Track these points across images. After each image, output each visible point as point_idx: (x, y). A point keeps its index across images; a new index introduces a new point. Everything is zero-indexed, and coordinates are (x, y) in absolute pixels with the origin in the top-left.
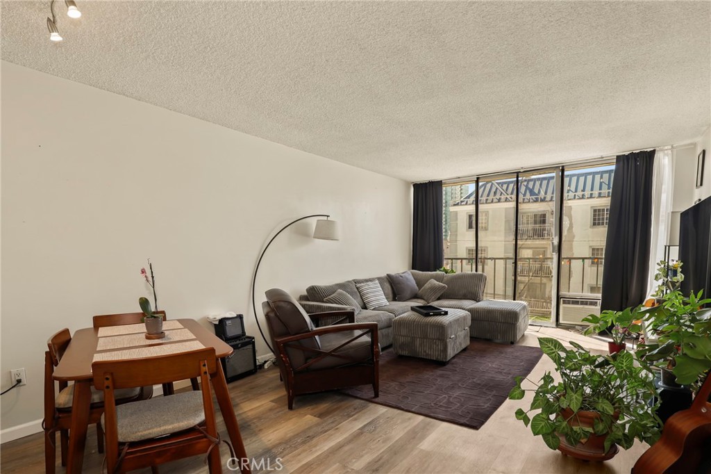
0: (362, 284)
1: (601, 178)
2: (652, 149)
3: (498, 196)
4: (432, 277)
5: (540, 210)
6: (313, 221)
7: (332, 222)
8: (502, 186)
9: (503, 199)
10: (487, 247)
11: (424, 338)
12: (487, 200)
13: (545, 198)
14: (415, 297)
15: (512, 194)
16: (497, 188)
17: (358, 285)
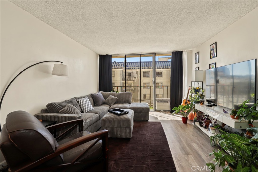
0: (80, 100)
1: (145, 63)
2: (181, 51)
3: (117, 67)
4: (110, 94)
5: (130, 71)
6: (52, 65)
7: (65, 66)
8: (118, 64)
9: (119, 68)
10: (114, 83)
11: (119, 127)
12: (114, 67)
13: (131, 68)
14: (104, 103)
15: (121, 66)
16: (117, 64)
17: (78, 100)
